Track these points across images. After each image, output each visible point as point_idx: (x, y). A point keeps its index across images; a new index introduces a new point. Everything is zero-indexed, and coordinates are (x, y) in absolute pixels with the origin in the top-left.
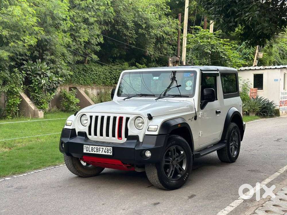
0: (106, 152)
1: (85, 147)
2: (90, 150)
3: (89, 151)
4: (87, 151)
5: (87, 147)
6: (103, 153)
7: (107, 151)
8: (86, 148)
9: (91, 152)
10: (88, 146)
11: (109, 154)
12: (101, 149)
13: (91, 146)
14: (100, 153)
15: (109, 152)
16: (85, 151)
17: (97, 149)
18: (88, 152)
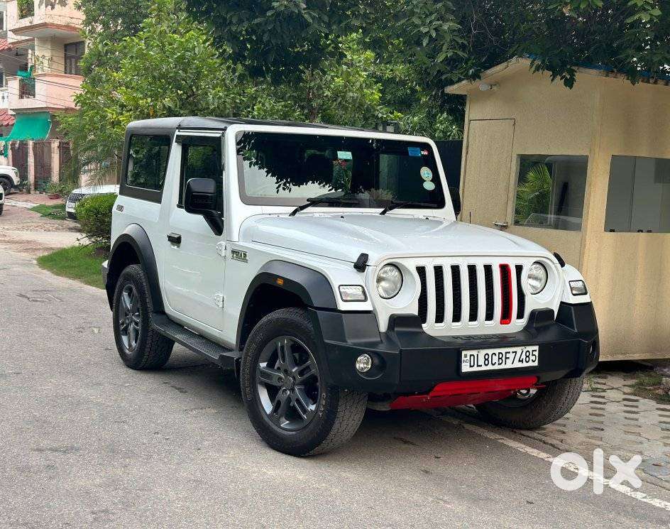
0: (522, 361)
1: (466, 356)
2: (481, 362)
3: (478, 366)
4: (471, 366)
5: (471, 355)
6: (517, 365)
7: (527, 357)
8: (468, 358)
9: (484, 368)
10: (475, 352)
11: (531, 364)
12: (511, 356)
13: (483, 352)
14: (509, 365)
15: (531, 359)
16: (465, 368)
17: (501, 356)
18: (475, 369)
